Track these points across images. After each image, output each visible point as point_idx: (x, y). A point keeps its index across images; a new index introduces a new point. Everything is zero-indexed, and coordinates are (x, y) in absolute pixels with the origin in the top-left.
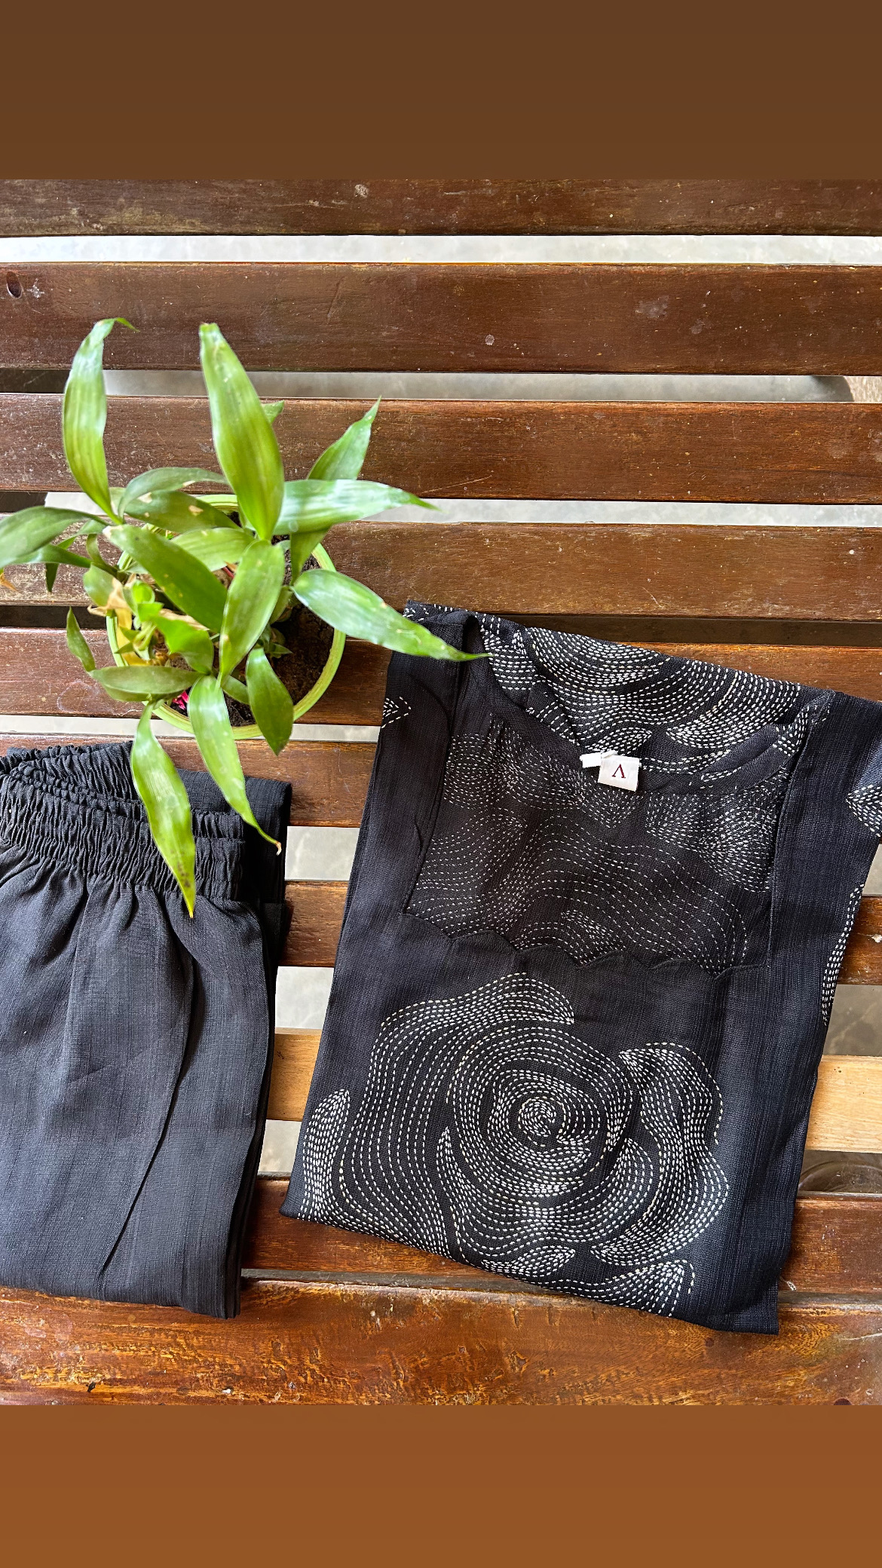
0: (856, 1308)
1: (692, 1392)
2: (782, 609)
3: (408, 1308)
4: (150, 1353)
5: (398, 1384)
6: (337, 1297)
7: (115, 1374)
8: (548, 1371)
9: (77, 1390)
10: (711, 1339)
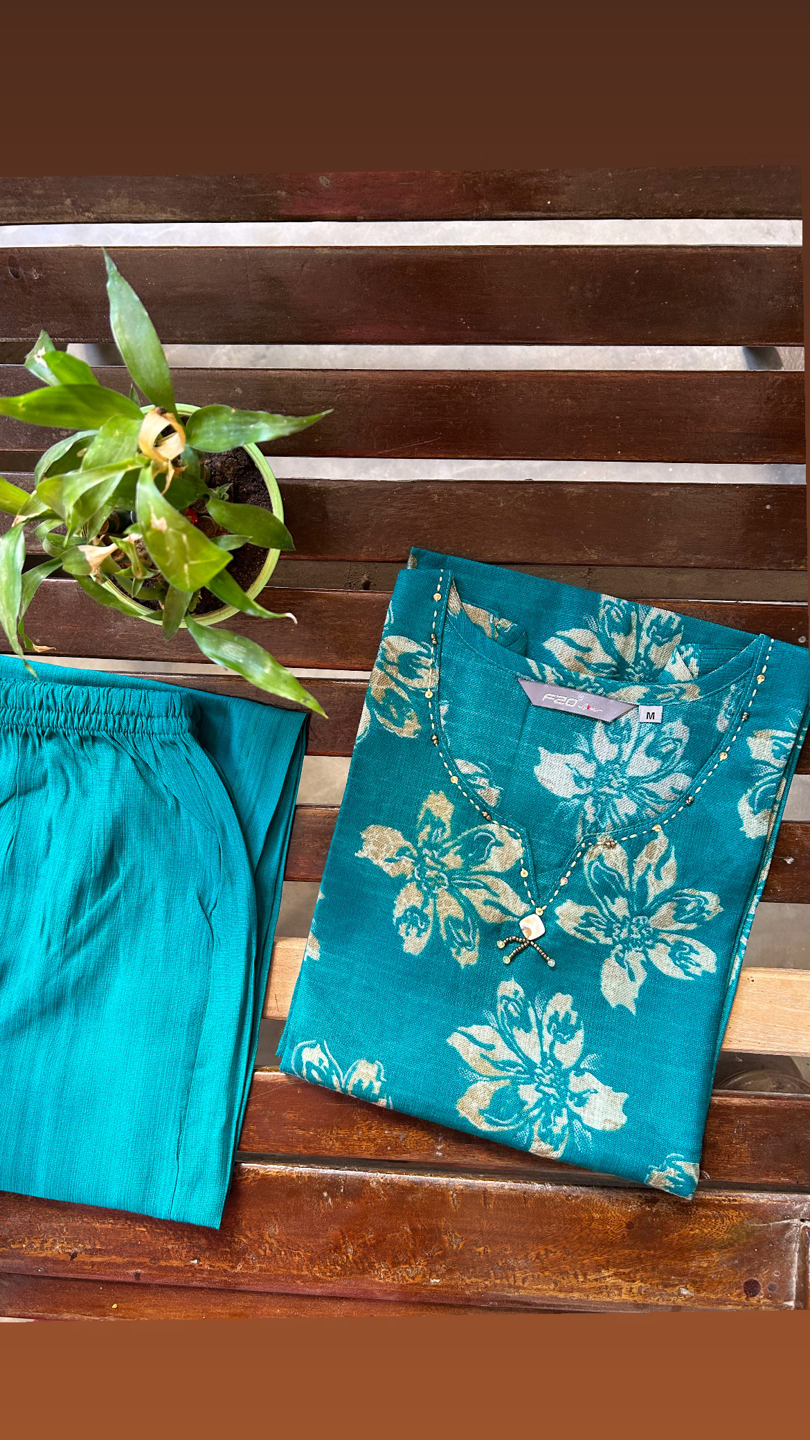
0: (765, 1197)
1: (614, 1270)
2: (703, 559)
3: (357, 1190)
4: (127, 1227)
5: (348, 1257)
6: (293, 1179)
7: (95, 1245)
8: (482, 1248)
9: (62, 1259)
10: (632, 1223)
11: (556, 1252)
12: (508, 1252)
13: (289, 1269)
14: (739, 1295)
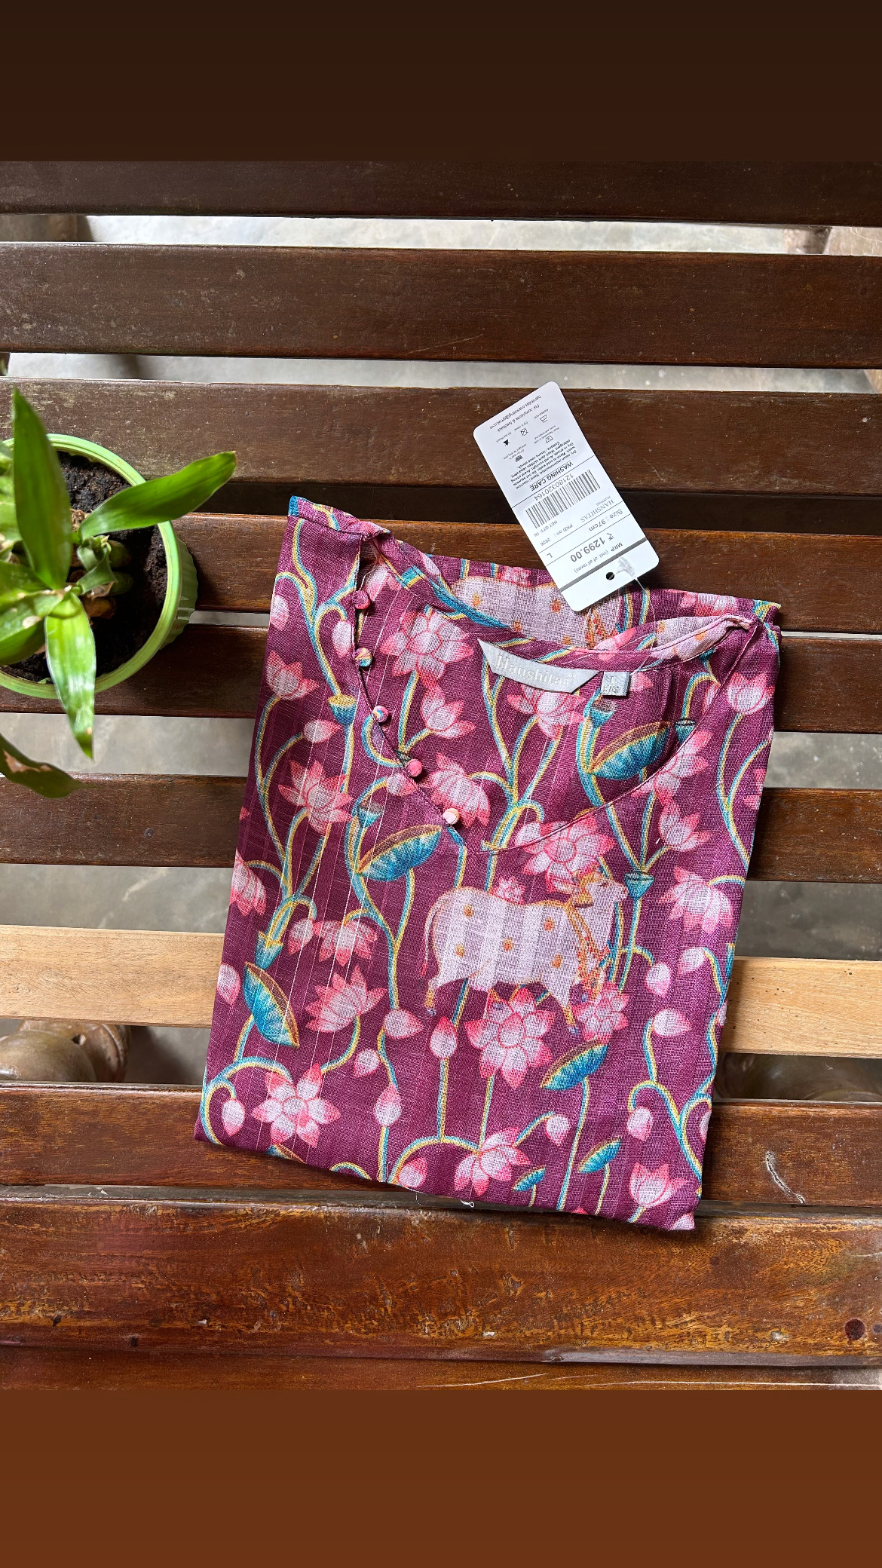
0: (869, 1223)
1: (696, 1313)
2: (790, 483)
3: (396, 1230)
4: (121, 1283)
5: (386, 1310)
6: (321, 1220)
7: (82, 1306)
8: (544, 1293)
9: (41, 1324)
10: (717, 1258)
11: (630, 1295)
12: (574, 1297)
13: (316, 1326)
14: (841, 1338)
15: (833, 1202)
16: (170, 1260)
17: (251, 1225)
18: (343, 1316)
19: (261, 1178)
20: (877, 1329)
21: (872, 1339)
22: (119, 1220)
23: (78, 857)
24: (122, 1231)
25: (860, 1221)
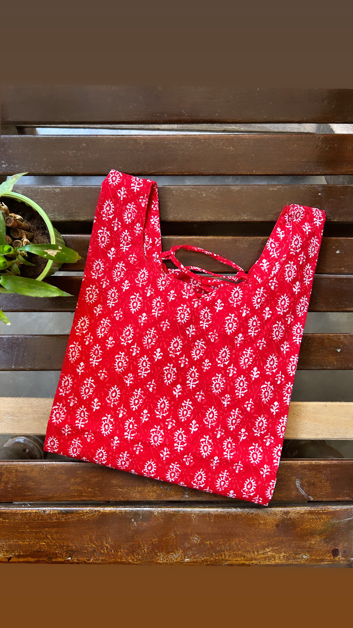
0: (339, 508)
1: (271, 548)
3: (148, 517)
4: (35, 542)
5: (144, 551)
6: (117, 514)
7: (20, 552)
8: (209, 542)
10: (278, 524)
11: (244, 541)
12: (221, 543)
13: (116, 559)
14: (330, 556)
15: (324, 500)
16: (56, 533)
17: (89, 517)
18: (127, 554)
19: (93, 497)
20: (345, 552)
21: (342, 556)
22: (35, 516)
23: (21, 367)
24: (35, 520)
25: (335, 507)
